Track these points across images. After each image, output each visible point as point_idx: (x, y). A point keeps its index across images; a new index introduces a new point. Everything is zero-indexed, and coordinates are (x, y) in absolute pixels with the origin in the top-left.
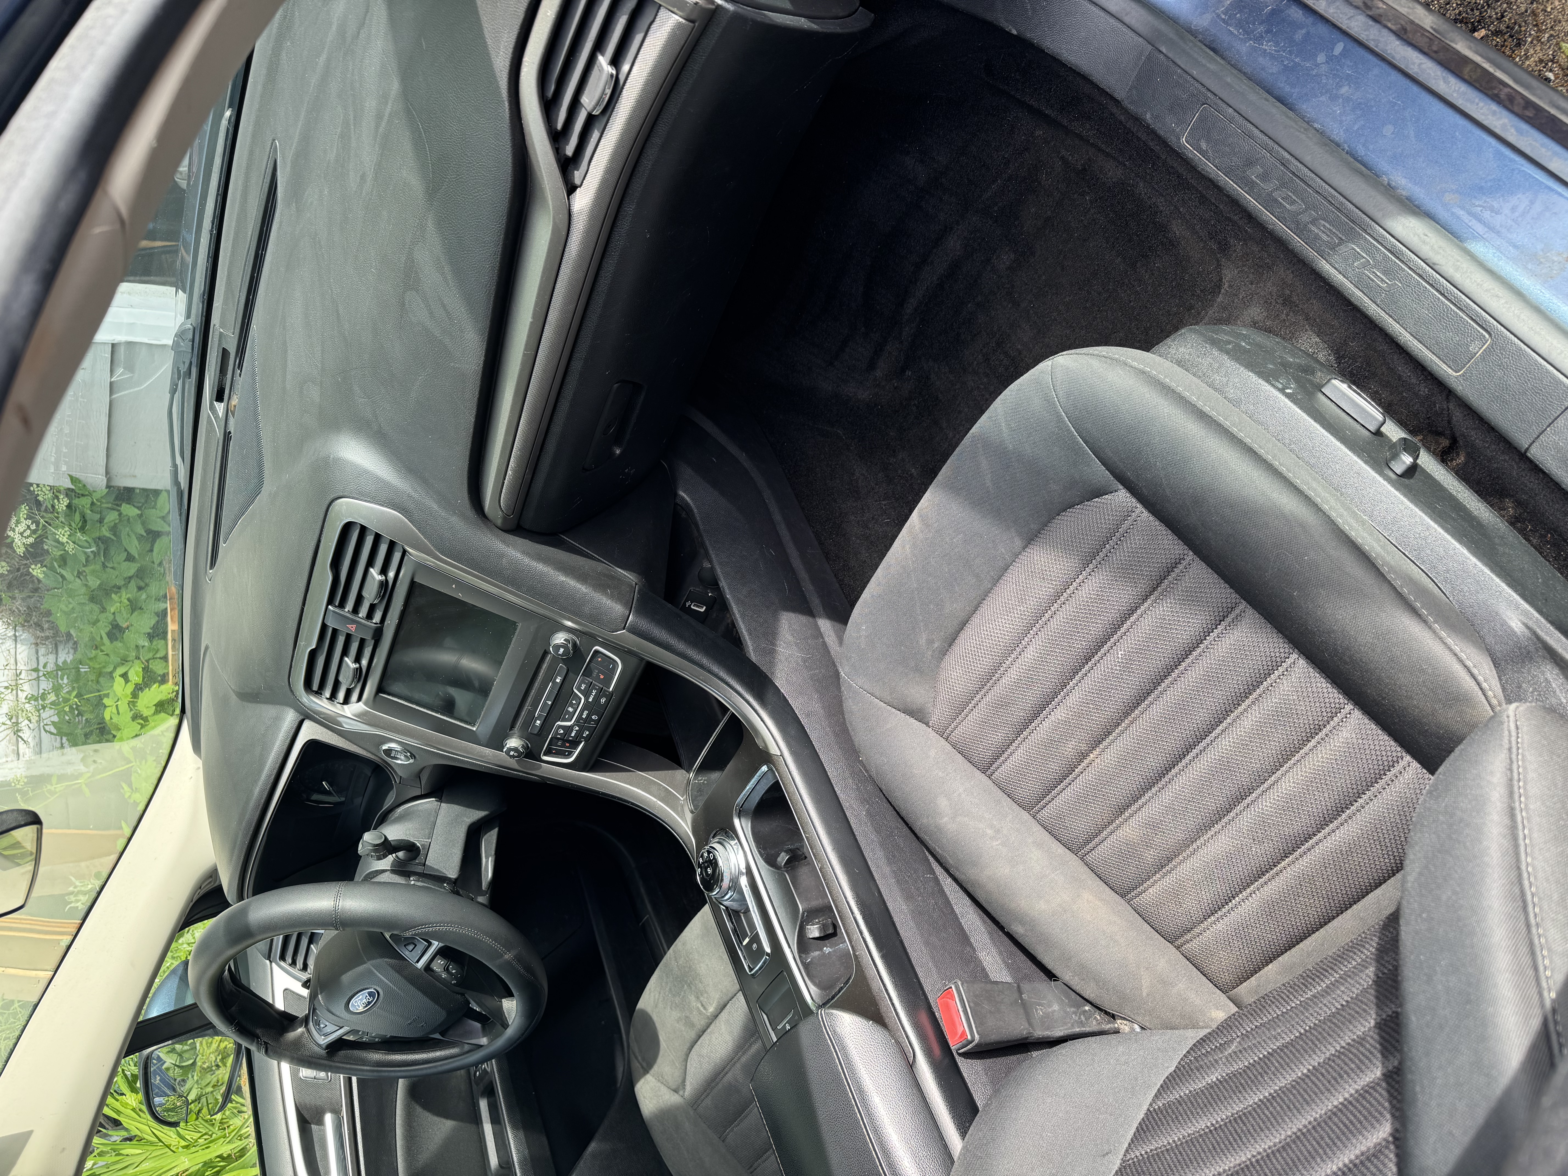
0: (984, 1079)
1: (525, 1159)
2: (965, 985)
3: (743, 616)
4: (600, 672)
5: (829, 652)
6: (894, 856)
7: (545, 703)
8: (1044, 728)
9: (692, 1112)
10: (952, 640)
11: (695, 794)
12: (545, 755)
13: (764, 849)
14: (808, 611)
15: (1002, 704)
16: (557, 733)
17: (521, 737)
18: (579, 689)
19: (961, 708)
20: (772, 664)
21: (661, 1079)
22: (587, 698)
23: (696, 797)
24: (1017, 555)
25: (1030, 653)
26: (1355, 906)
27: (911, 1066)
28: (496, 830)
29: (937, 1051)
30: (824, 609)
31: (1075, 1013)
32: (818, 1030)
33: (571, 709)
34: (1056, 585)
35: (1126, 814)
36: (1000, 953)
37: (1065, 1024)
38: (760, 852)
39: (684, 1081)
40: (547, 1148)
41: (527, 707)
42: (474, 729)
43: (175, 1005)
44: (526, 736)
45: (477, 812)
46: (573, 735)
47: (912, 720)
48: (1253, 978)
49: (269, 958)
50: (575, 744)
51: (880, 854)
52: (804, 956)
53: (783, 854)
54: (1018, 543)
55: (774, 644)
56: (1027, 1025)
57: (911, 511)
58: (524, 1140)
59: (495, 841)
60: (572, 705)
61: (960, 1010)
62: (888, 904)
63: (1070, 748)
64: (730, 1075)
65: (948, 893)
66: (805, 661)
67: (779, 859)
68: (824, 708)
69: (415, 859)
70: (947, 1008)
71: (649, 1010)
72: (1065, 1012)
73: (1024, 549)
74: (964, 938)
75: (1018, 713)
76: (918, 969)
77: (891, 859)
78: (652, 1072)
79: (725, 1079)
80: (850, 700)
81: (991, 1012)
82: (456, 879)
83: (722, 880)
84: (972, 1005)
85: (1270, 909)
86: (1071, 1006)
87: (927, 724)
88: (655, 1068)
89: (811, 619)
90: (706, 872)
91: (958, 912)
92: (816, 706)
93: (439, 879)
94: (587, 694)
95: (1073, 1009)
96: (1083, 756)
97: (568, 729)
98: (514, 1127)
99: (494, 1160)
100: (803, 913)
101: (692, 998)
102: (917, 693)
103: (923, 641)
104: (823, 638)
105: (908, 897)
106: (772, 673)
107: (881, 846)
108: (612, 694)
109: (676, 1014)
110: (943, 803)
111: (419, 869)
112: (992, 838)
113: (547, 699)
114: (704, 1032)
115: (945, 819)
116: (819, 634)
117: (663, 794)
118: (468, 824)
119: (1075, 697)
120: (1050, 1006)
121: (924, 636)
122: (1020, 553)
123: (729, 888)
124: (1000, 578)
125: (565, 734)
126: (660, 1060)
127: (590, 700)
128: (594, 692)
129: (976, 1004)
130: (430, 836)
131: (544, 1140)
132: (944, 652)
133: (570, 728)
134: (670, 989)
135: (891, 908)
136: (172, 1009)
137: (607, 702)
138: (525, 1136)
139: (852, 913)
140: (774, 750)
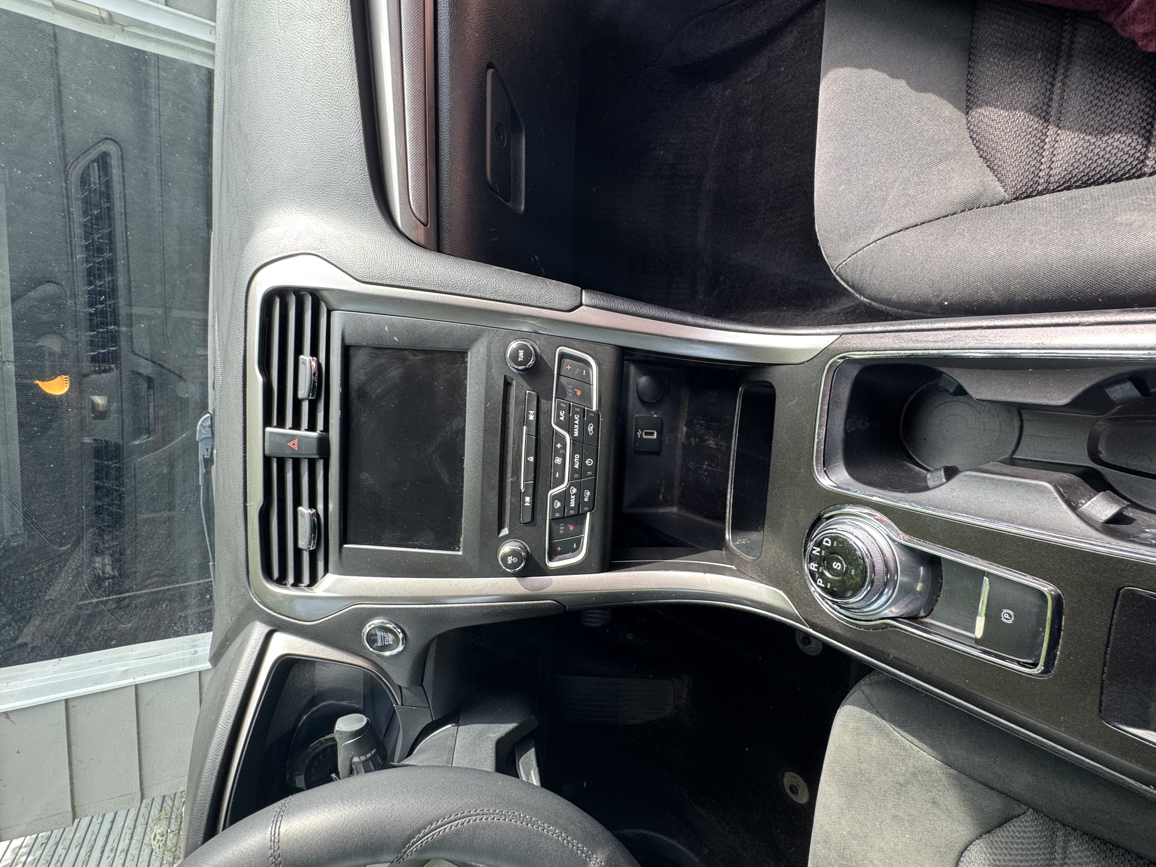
4: (574, 385)
7: (527, 461)
12: (551, 559)
16: (553, 510)
17: (515, 537)
18: (559, 424)
22: (571, 434)
28: (533, 751)
33: (558, 462)
41: (509, 480)
42: (460, 553)
45: (503, 725)
46: (572, 505)
50: (579, 520)
60: (557, 454)
94: (568, 427)
97: (564, 497)
108: (597, 414)
113: (527, 455)
118: (495, 740)
125: (563, 507)
127: (576, 434)
128: (577, 417)
133: (566, 495)
137: (596, 429)
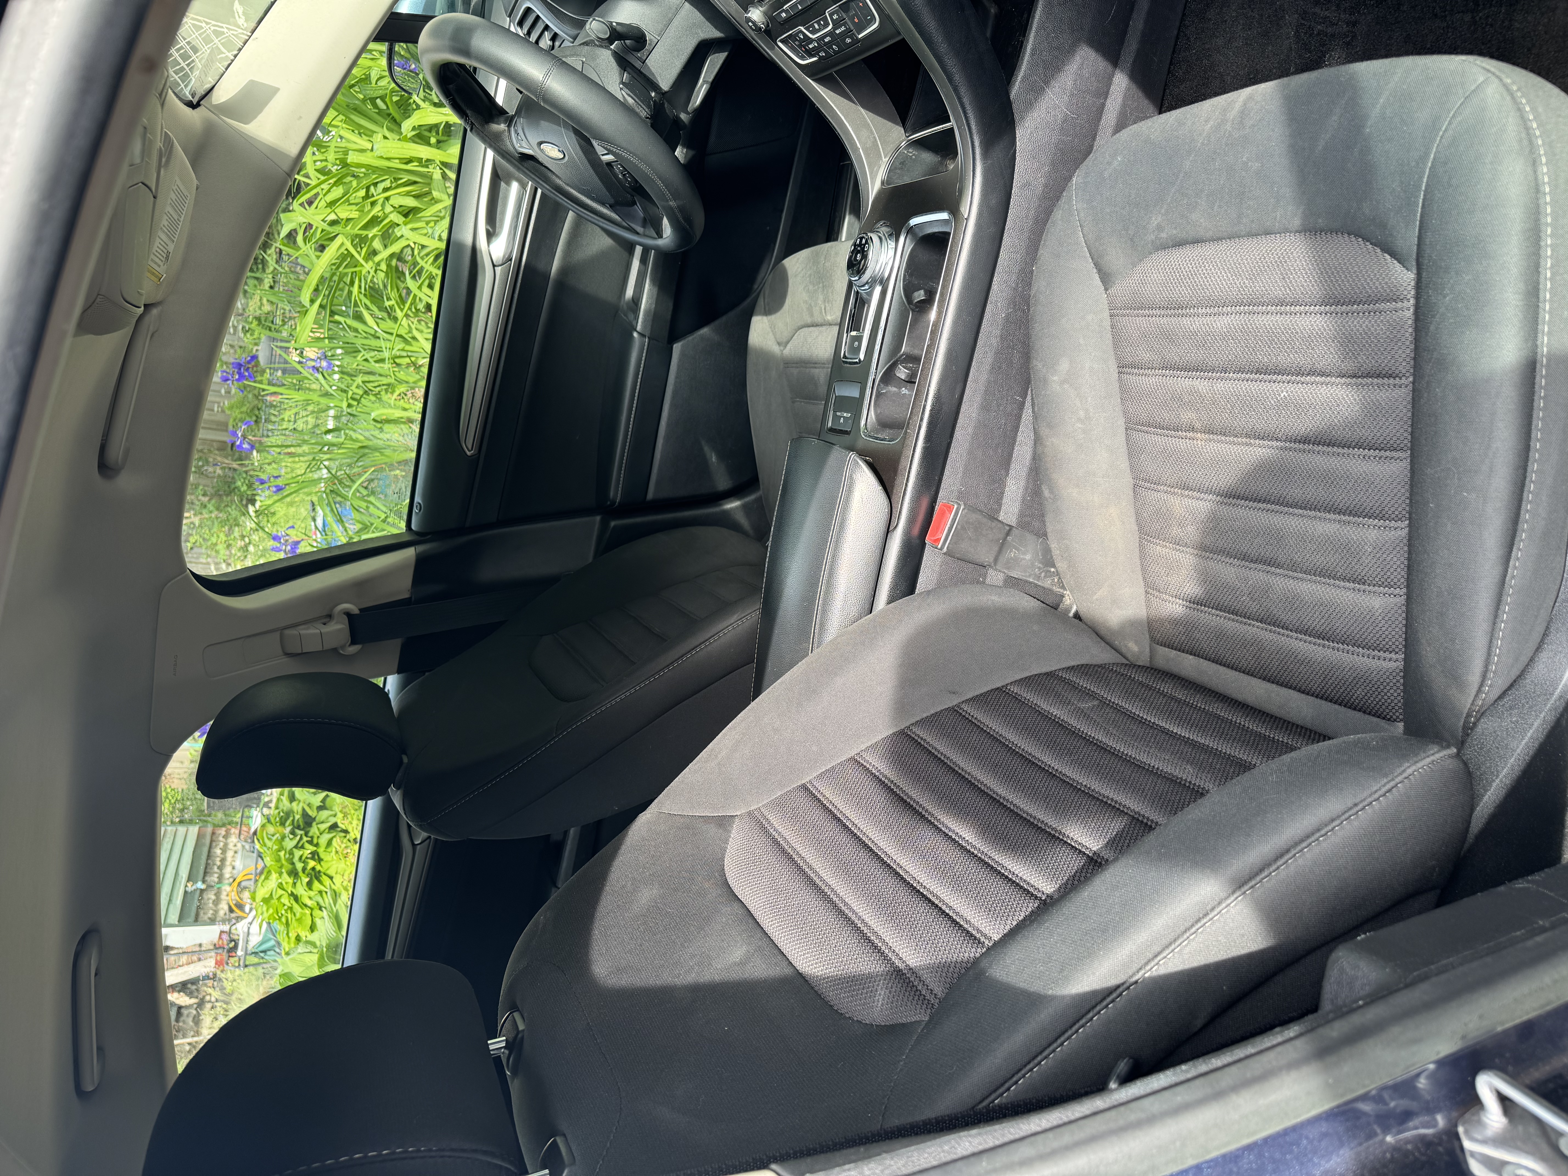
0: (937, 569)
1: (650, 310)
2: (966, 511)
3: (1041, 27)
4: (856, 15)
5: (1100, 119)
6: (1000, 368)
8: (1184, 383)
9: (782, 367)
10: (1180, 243)
11: (898, 165)
12: (780, 41)
13: (911, 275)
14: (1114, 58)
15: (1169, 337)
16: (797, 34)
17: (765, 14)
18: (831, 15)
19: (1139, 306)
20: (1030, 105)
21: (773, 327)
22: (835, 28)
23: (896, 168)
24: (1286, 231)
25: (1221, 323)
26: (1274, 686)
27: (888, 531)
28: (726, 54)
29: (916, 531)
30: (1134, 61)
31: (1039, 568)
32: (842, 463)
33: (816, 26)
34: (1288, 294)
35: (1186, 492)
36: (1026, 489)
37: (1025, 571)
38: (905, 275)
39: (788, 342)
40: (670, 313)
43: (424, 10)
44: (770, 17)
45: (714, 30)
46: (811, 46)
47: (1097, 276)
48: (1175, 652)
49: (510, 16)
50: (810, 53)
51: (990, 359)
52: (882, 385)
53: (922, 292)
54: (1297, 222)
55: (1047, 83)
56: (992, 560)
57: (1246, 85)
58: (655, 297)
59: (718, 66)
60: (818, 23)
61: (948, 525)
62: (963, 405)
63: (1188, 416)
64: (817, 371)
65: (1023, 420)
66: (1065, 121)
67: (916, 294)
68: (1046, 186)
69: (639, 50)
70: (942, 514)
71: (790, 273)
72: (1032, 564)
73: (1297, 231)
74: (1006, 462)
75: (1173, 355)
76: (948, 467)
77: (996, 368)
78: (769, 317)
79: (813, 370)
80: (1061, 212)
81: (970, 538)
82: (666, 92)
83: (864, 273)
84: (959, 527)
85: (1221, 635)
86: (1041, 562)
87: (1106, 289)
88: (773, 317)
89: (1110, 68)
90: (856, 256)
91: (1018, 440)
92: (1039, 183)
93: (651, 84)
94: (837, 24)
95: (1040, 565)
96: (1193, 429)
97: (808, 39)
98: (653, 281)
99: (630, 292)
100: (903, 355)
101: (821, 297)
102: (1115, 258)
103: (1156, 220)
104: (1106, 98)
105: (985, 407)
106: (1022, 118)
107: (996, 353)
108: (859, 41)
109: (805, 296)
110: (1064, 365)
111: (638, 64)
112: (1079, 420)
114: (817, 325)
115: (1055, 378)
116: (1104, 93)
117: (869, 144)
118: (700, 39)
119: (1224, 386)
120: (1024, 554)
121: (1159, 219)
122: (1291, 232)
123: (867, 283)
124: (1256, 235)
125: (804, 40)
126: (778, 314)
127: (838, 32)
128: (843, 28)
129: (963, 528)
130: (661, 35)
131: (671, 305)
132: (1164, 247)
133: (811, 41)
134: (810, 275)
135: (962, 410)
136: (420, 13)
137: (851, 44)
138: (658, 294)
139: (926, 401)
140: (964, 210)
